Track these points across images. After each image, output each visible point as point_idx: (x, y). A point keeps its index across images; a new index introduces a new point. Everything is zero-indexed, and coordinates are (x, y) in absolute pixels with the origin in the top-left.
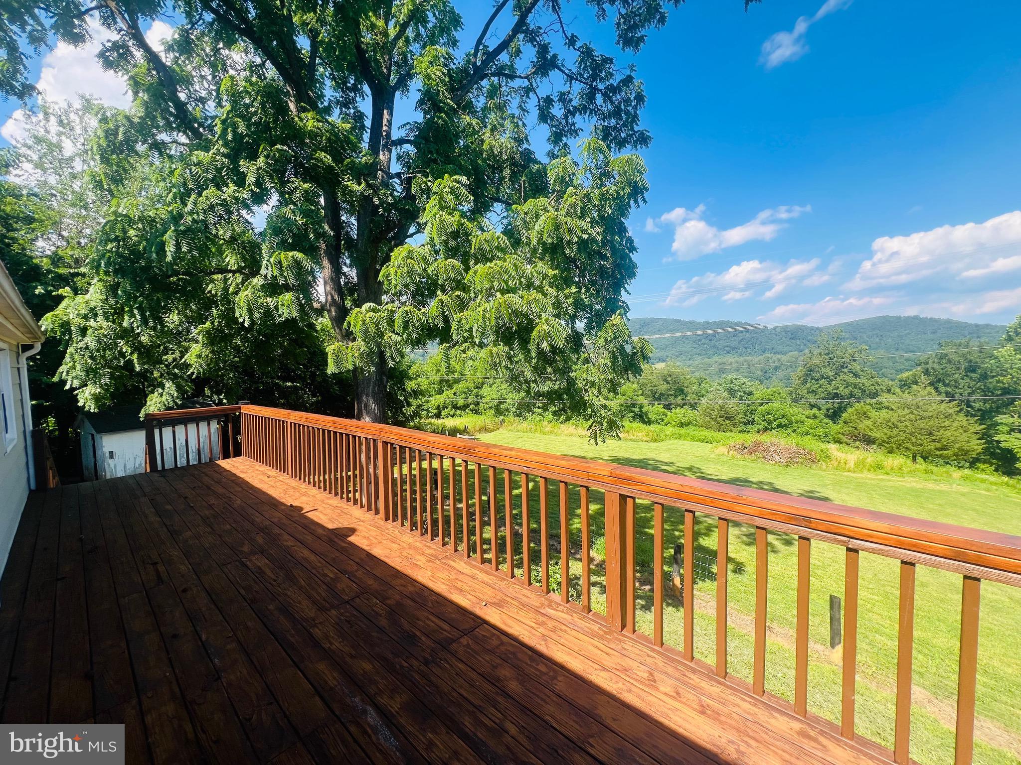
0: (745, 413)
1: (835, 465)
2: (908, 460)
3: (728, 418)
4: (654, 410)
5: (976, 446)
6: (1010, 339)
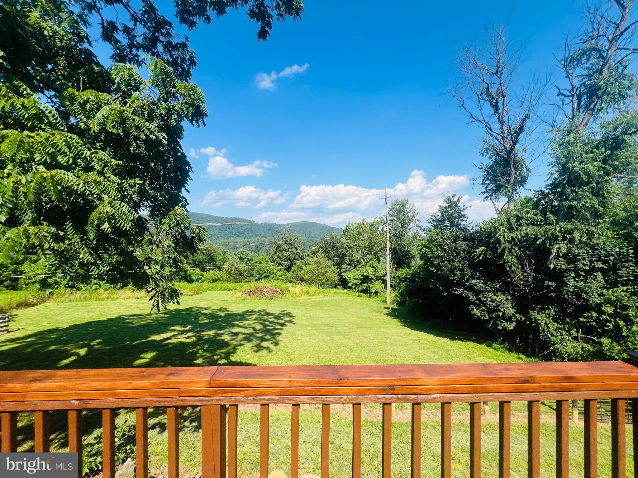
0: (249, 270)
1: (292, 294)
2: (317, 288)
3: (240, 275)
4: (195, 273)
5: (337, 278)
6: (344, 234)
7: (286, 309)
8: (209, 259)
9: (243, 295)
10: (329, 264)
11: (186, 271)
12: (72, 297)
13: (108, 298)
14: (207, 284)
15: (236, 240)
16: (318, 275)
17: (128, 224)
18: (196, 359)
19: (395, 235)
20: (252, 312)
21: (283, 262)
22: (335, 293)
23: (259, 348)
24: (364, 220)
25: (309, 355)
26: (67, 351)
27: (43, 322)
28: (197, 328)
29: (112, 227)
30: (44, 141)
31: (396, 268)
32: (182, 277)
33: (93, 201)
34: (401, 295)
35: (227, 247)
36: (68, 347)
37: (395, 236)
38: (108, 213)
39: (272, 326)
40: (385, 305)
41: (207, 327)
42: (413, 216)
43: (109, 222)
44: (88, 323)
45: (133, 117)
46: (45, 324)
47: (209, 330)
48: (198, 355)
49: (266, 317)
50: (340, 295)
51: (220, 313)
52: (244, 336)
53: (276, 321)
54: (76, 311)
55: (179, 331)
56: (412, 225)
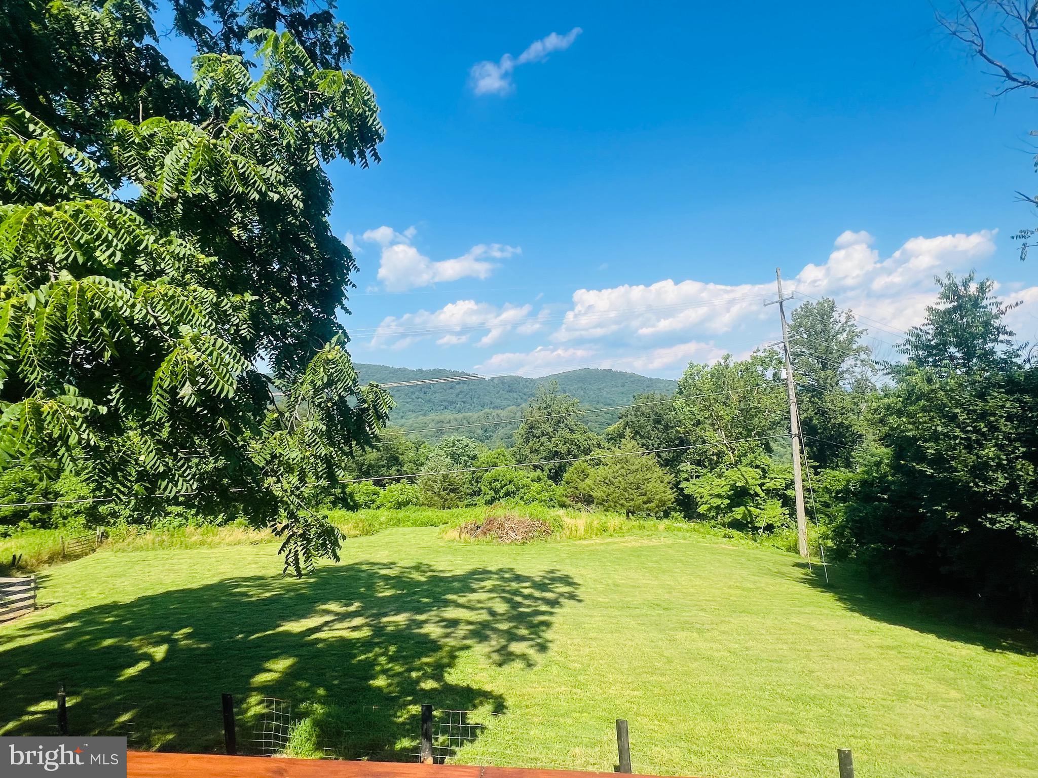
0: (470, 482)
1: (568, 534)
2: (623, 517)
3: (453, 491)
4: (361, 488)
5: (670, 496)
6: (681, 393)
7: (558, 567)
8: (388, 459)
9: (463, 536)
10: (650, 463)
11: (344, 486)
12: (139, 542)
13: (202, 543)
14: (386, 513)
15: (442, 418)
16: (625, 490)
17: (232, 384)
18: (374, 677)
19: (807, 389)
20: (484, 574)
21: (544, 462)
22: (667, 529)
23: (505, 657)
24: (727, 357)
25: (620, 677)
26: (131, 650)
27: (92, 590)
28: (372, 608)
29: (200, 393)
30: (70, 221)
31: (815, 468)
32: (337, 498)
33: (162, 339)
34: (838, 533)
35: (423, 433)
36: (134, 643)
37: (808, 391)
38: (191, 363)
39: (529, 606)
40: (793, 558)
41: (393, 606)
42: (851, 341)
43: (194, 383)
44: (168, 594)
45: (234, 157)
46: (94, 595)
47: (398, 612)
48: (378, 668)
49: (514, 585)
50: (680, 534)
51: (416, 576)
52: (471, 627)
53: (537, 594)
54: (147, 570)
55: (337, 614)
56: (848, 362)
